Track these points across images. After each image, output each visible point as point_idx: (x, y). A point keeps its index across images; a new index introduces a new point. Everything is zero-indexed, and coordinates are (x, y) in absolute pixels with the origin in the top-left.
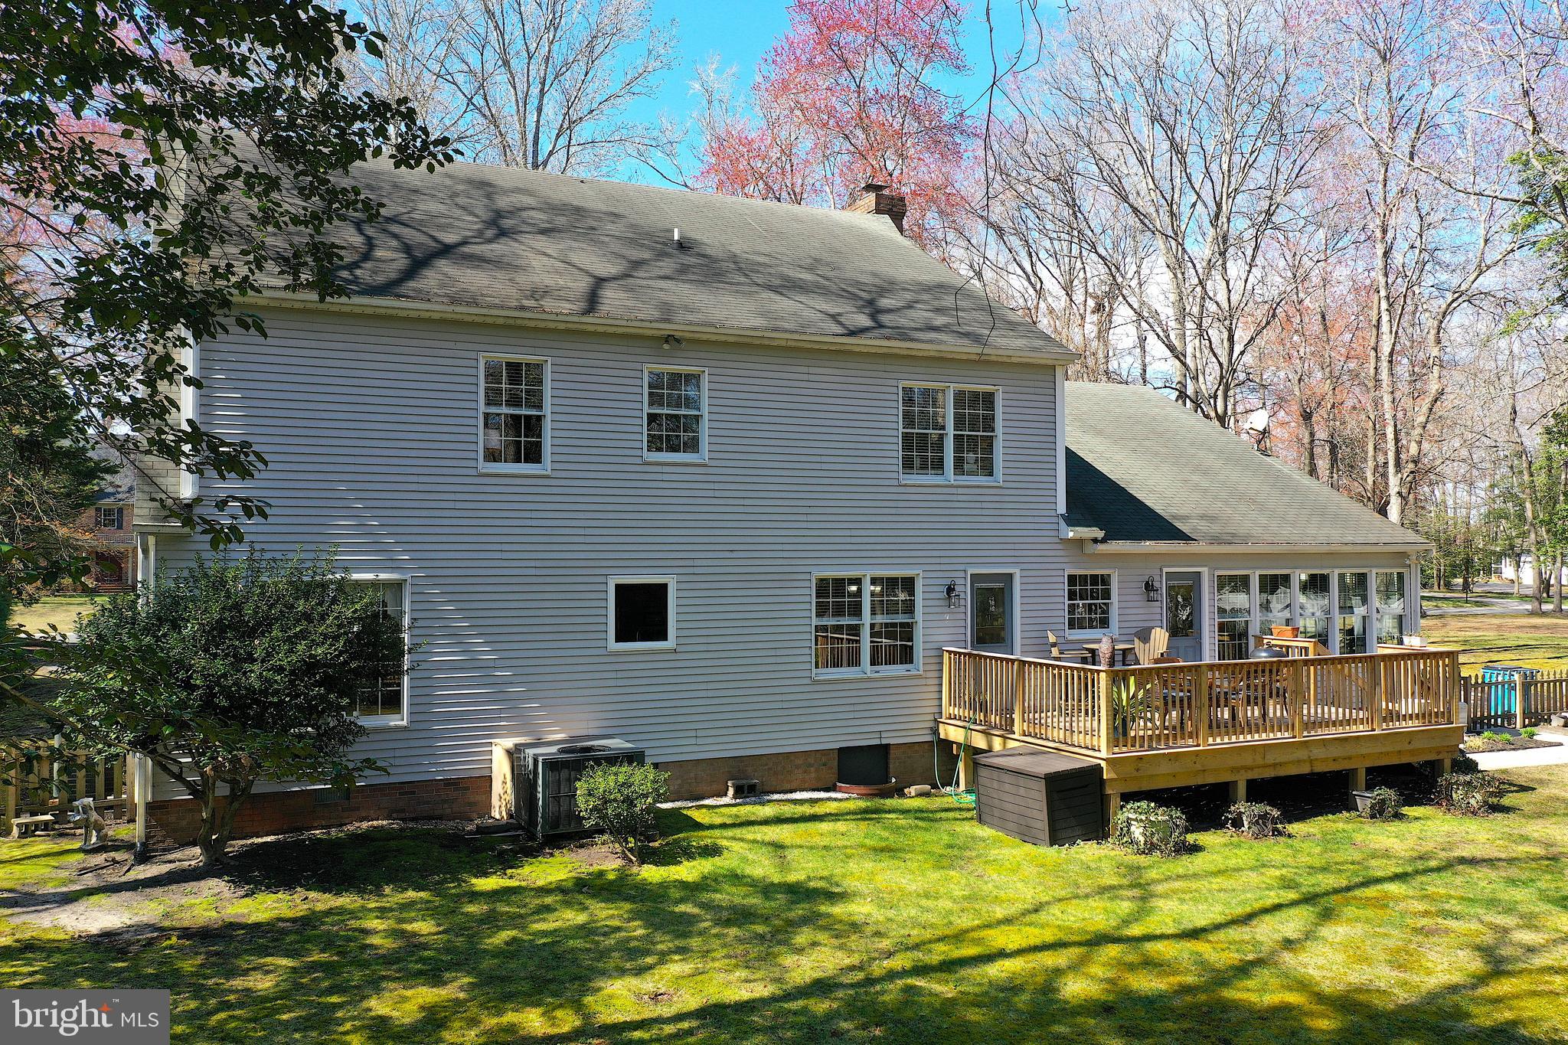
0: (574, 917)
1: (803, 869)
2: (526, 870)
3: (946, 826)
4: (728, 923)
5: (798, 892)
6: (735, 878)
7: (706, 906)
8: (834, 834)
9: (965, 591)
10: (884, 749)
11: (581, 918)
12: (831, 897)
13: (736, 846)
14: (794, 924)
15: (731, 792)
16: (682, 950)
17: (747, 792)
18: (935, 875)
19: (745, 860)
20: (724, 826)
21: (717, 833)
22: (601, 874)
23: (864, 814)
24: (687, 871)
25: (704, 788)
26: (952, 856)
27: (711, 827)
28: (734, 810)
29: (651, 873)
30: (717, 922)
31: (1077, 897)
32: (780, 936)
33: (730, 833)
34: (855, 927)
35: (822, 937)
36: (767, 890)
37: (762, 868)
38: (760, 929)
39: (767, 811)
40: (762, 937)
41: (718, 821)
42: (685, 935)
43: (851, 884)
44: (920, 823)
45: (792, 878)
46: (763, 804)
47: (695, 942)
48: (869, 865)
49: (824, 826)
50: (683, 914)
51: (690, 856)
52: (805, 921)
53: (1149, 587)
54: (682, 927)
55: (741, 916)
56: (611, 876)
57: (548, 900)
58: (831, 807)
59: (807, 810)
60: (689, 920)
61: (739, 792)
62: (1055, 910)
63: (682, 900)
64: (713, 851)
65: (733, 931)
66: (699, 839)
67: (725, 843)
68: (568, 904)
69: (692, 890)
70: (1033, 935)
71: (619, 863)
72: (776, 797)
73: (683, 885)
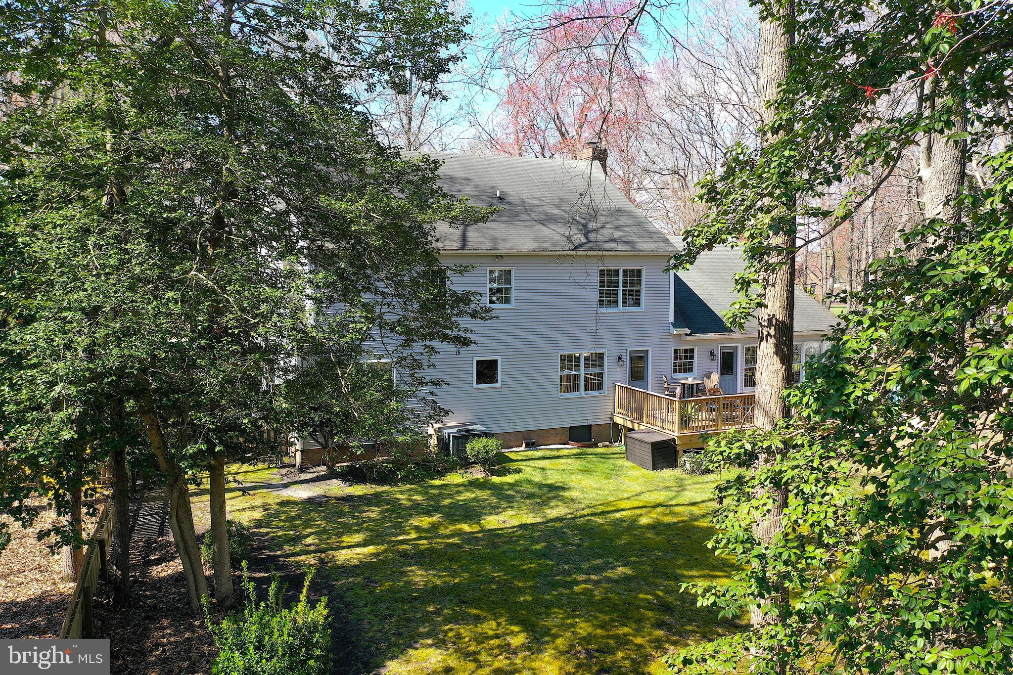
0: (469, 495)
1: (553, 478)
2: (448, 478)
3: (612, 461)
4: (527, 498)
5: (552, 487)
6: (528, 481)
7: (517, 492)
8: (566, 464)
9: (626, 358)
10: (589, 427)
11: (473, 496)
12: (564, 489)
13: (528, 469)
14: (549, 498)
15: (524, 445)
16: (512, 507)
17: (531, 445)
18: (605, 481)
19: (531, 475)
20: (522, 460)
21: (520, 463)
22: (478, 479)
23: (578, 456)
24: (510, 479)
25: (512, 444)
26: (613, 473)
27: (517, 461)
28: (526, 453)
29: (496, 479)
30: (522, 498)
31: (656, 490)
32: (545, 503)
33: (525, 463)
34: (572, 500)
35: (560, 503)
36: (540, 486)
37: (537, 478)
38: (538, 500)
39: (539, 454)
40: (539, 503)
41: (520, 458)
42: (512, 502)
43: (572, 484)
44: (602, 460)
45: (549, 482)
46: (537, 450)
47: (515, 504)
48: (579, 477)
49: (562, 461)
50: (510, 495)
51: (510, 473)
52: (554, 498)
53: (712, 353)
54: (510, 499)
55: (531, 496)
56: (481, 480)
57: (460, 489)
58: (565, 452)
59: (555, 453)
60: (513, 497)
61: (527, 445)
62: (647, 495)
63: (508, 490)
64: (518, 471)
65: (528, 501)
66: (513, 466)
67: (523, 468)
68: (467, 491)
69: (512, 486)
70: (636, 504)
71: (483, 475)
72: (542, 447)
73: (508, 484)
